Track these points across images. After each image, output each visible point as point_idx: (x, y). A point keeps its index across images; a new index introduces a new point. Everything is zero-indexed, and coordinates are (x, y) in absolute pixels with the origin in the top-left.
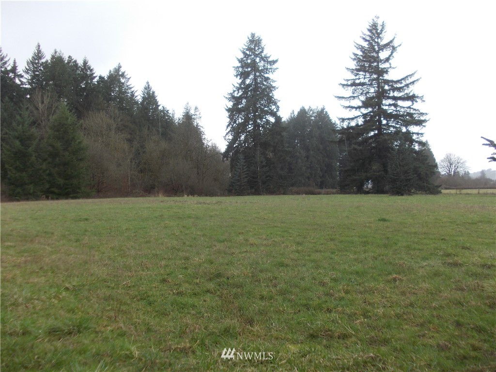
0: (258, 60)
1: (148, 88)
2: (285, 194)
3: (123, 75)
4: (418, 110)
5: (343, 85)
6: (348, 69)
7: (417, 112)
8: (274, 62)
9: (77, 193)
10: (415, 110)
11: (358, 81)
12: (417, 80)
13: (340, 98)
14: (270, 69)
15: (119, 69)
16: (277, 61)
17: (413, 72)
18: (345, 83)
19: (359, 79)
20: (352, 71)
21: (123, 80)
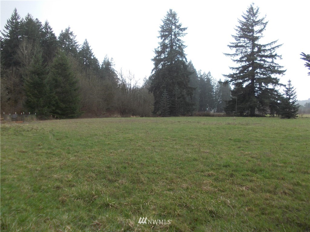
0: (173, 27)
1: (86, 43)
2: (192, 116)
3: (71, 34)
4: (277, 64)
5: (230, 46)
6: (233, 36)
7: (277, 65)
8: (184, 29)
9: (74, 113)
10: (276, 64)
11: (239, 44)
12: (281, 45)
13: (227, 54)
14: (181, 33)
15: (69, 29)
16: (186, 28)
17: (276, 40)
18: (232, 45)
19: (240, 43)
20: (236, 37)
21: (71, 37)
